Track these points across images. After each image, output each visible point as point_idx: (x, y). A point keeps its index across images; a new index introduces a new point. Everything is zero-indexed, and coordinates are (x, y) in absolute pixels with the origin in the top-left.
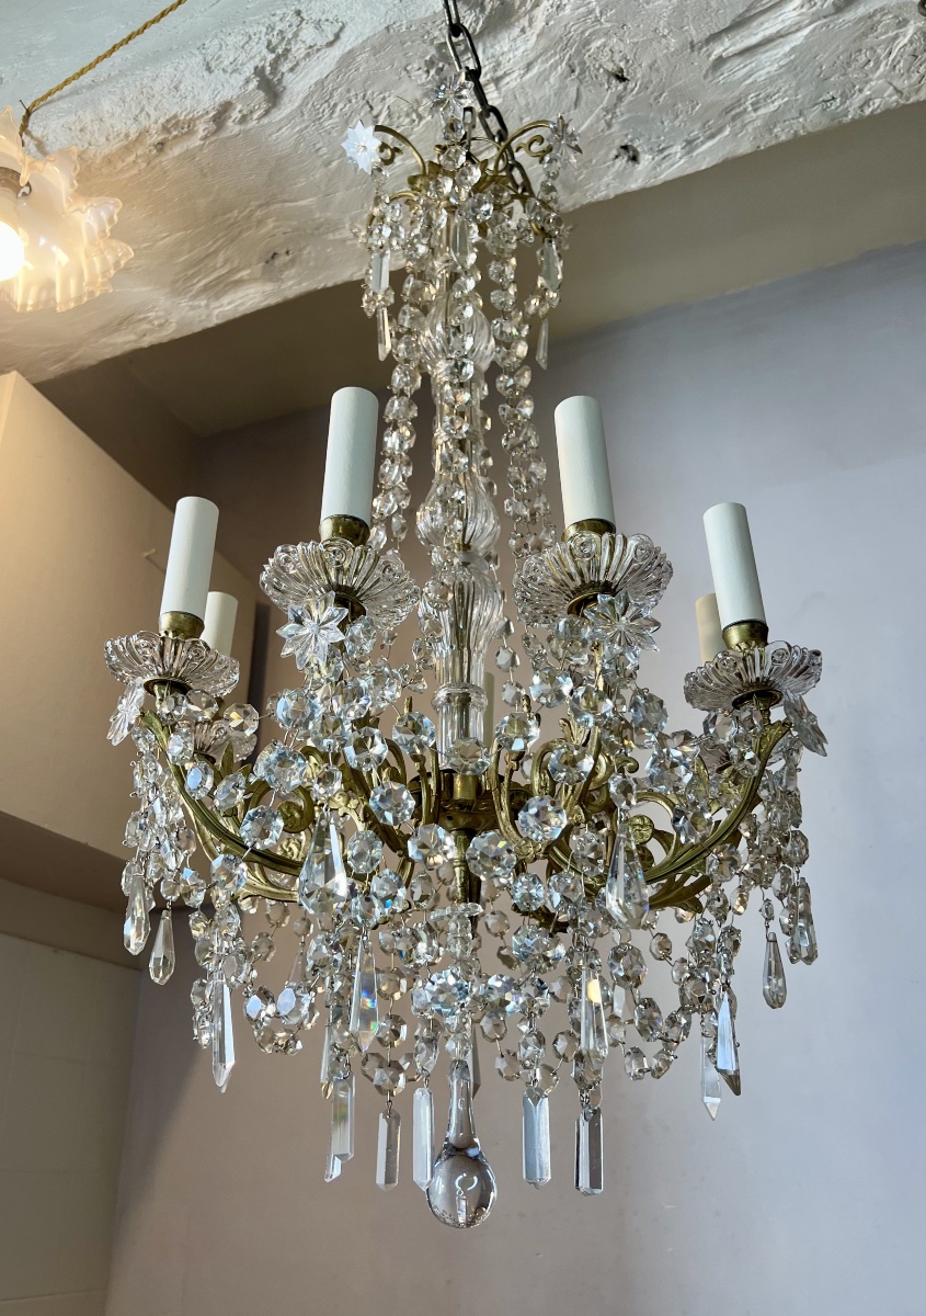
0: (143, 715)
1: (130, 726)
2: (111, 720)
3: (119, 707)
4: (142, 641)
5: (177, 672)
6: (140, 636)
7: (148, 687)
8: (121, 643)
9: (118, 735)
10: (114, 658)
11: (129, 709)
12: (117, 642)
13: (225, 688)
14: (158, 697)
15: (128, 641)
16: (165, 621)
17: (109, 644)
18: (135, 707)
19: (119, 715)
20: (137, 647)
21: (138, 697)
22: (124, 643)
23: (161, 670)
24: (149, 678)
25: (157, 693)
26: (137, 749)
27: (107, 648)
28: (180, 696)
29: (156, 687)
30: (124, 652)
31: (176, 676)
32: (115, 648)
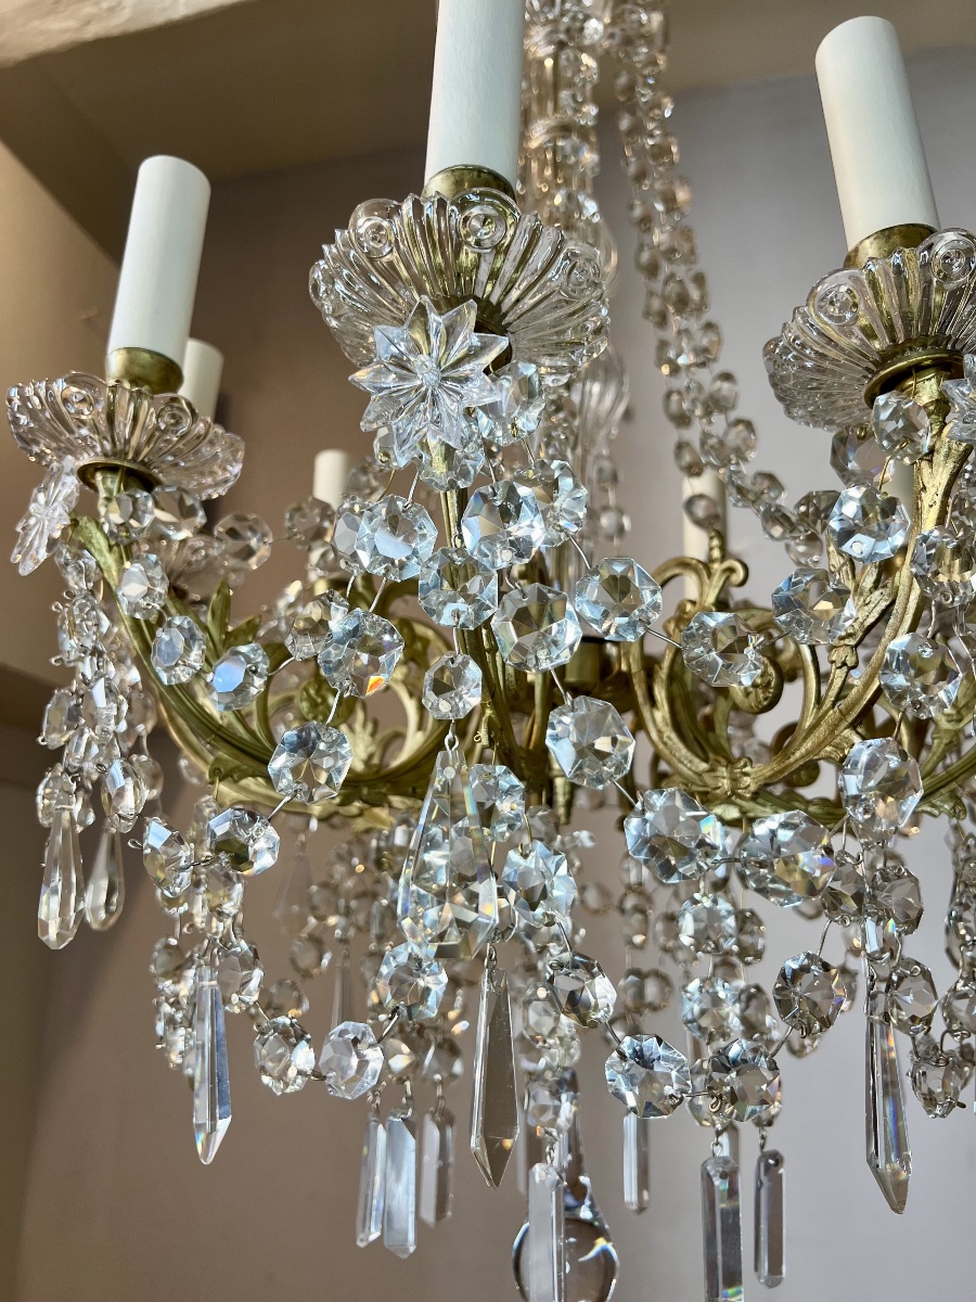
0: (75, 523)
1: (52, 544)
2: (19, 529)
3: (32, 507)
4: (74, 389)
5: (137, 453)
6: (72, 381)
7: (85, 474)
8: (36, 394)
9: (30, 557)
10: (24, 419)
11: (48, 512)
12: (29, 391)
13: (217, 485)
14: (103, 494)
15: (47, 389)
16: (115, 362)
17: (14, 392)
18: (60, 510)
19: (32, 521)
20: (65, 401)
21: (66, 491)
22: (42, 393)
23: (108, 446)
24: (86, 459)
25: (100, 486)
26: (64, 585)
27: (10, 401)
28: (141, 495)
29: (99, 477)
30: (43, 411)
31: (134, 460)
32: (24, 399)
